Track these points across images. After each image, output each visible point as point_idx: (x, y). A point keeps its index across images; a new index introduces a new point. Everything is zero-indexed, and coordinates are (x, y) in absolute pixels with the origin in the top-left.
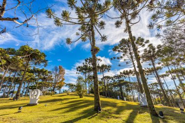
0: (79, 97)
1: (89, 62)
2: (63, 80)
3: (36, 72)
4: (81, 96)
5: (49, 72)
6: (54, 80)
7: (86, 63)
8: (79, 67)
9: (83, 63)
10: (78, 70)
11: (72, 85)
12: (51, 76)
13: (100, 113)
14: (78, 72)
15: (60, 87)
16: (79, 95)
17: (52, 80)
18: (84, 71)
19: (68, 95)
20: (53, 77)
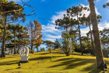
0: (65, 55)
1: (72, 13)
2: (41, 36)
4: (67, 54)
5: (25, 28)
6: (30, 37)
7: (68, 15)
8: (58, 20)
9: (64, 15)
10: (57, 24)
11: (50, 43)
12: (27, 33)
13: (106, 71)
14: (57, 27)
16: (65, 53)
17: (28, 37)
18: (65, 25)
19: (51, 53)
20: (29, 33)
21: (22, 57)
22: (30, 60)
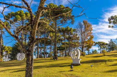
2: (92, 37)
3: (61, 32)
5: (74, 30)
6: (80, 38)
8: (112, 18)
11: (103, 44)
15: (89, 47)
17: (78, 39)
19: (105, 55)
21: (73, 60)
22: (82, 63)
